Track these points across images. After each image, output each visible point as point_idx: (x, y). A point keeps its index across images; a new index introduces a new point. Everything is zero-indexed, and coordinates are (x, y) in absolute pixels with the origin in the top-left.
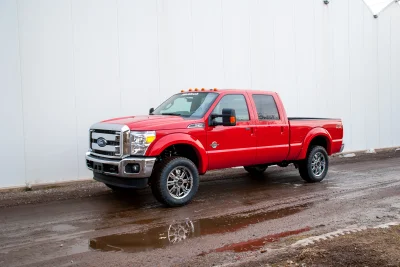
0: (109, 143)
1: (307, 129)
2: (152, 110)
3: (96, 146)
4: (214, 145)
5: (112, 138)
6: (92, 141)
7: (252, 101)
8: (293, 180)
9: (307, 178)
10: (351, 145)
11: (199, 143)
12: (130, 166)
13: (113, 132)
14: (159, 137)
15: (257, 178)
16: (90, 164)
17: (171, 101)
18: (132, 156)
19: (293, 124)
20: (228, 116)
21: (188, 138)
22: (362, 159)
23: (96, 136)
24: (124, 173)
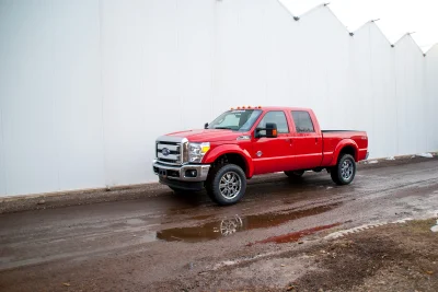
0: (172, 152)
1: (337, 140)
2: (207, 125)
3: (161, 155)
4: (259, 153)
5: (174, 148)
6: (158, 151)
7: (291, 117)
8: (325, 183)
9: (338, 182)
10: (374, 153)
11: (245, 152)
12: (188, 172)
13: (175, 144)
14: (212, 147)
15: (295, 182)
16: (157, 170)
17: (223, 117)
18: (191, 163)
19: (326, 135)
20: (270, 129)
21: (237, 148)
22: (383, 165)
23: (161, 147)
24: (184, 177)
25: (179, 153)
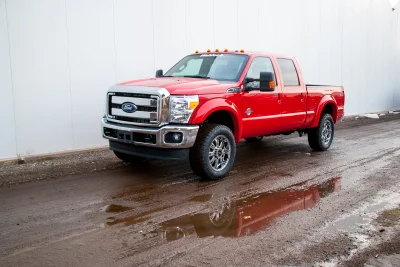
0: (141, 108)
4: (249, 112)
5: (146, 102)
12: (170, 136)
13: (147, 96)
17: (184, 62)
19: (311, 90)
20: (266, 80)
25: (155, 109)
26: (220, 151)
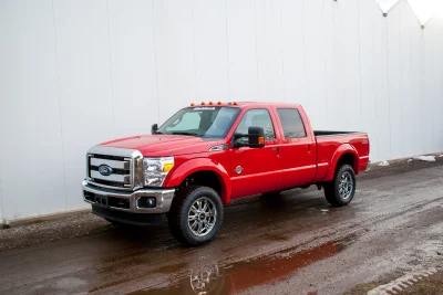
0: (116, 171)
1: (334, 146)
2: (155, 128)
3: (95, 174)
4: (239, 169)
5: (120, 165)
6: (91, 168)
7: (276, 115)
8: (317, 203)
9: (334, 201)
11: (221, 168)
12: (144, 200)
13: (121, 159)
16: (89, 196)
17: (179, 115)
18: (145, 188)
20: (255, 136)
21: (210, 163)
23: (96, 162)
24: (136, 207)
25: (128, 172)
26: (203, 215)
